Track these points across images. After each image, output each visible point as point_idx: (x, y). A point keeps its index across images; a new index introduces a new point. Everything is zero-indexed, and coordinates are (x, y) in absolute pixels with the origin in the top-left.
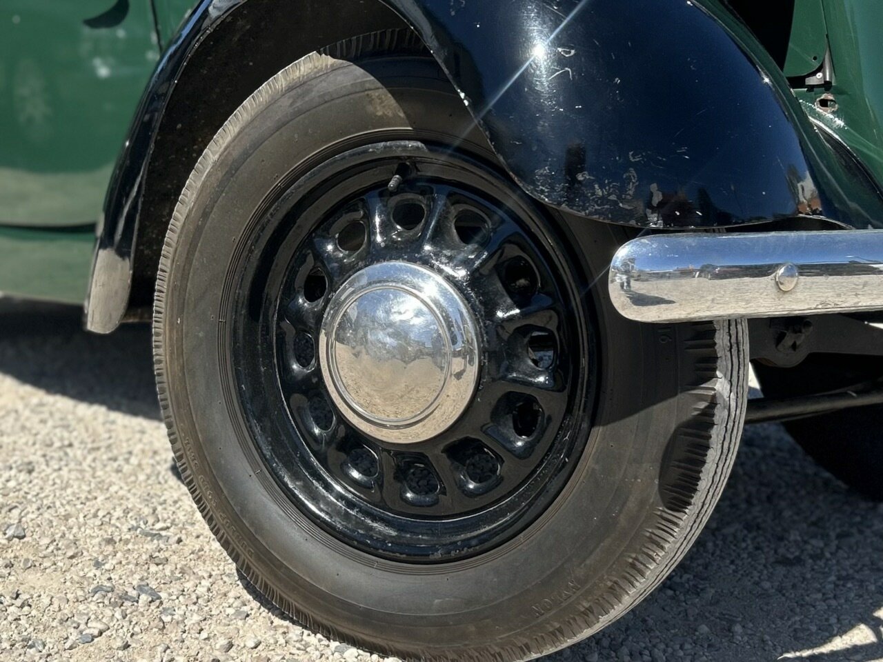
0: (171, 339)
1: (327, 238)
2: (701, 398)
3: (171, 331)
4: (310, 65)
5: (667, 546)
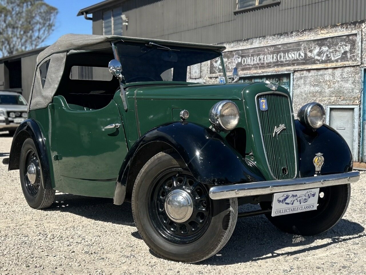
0: (136, 206)
1: (166, 185)
2: (228, 211)
3: (136, 204)
4: (161, 154)
5: (224, 236)
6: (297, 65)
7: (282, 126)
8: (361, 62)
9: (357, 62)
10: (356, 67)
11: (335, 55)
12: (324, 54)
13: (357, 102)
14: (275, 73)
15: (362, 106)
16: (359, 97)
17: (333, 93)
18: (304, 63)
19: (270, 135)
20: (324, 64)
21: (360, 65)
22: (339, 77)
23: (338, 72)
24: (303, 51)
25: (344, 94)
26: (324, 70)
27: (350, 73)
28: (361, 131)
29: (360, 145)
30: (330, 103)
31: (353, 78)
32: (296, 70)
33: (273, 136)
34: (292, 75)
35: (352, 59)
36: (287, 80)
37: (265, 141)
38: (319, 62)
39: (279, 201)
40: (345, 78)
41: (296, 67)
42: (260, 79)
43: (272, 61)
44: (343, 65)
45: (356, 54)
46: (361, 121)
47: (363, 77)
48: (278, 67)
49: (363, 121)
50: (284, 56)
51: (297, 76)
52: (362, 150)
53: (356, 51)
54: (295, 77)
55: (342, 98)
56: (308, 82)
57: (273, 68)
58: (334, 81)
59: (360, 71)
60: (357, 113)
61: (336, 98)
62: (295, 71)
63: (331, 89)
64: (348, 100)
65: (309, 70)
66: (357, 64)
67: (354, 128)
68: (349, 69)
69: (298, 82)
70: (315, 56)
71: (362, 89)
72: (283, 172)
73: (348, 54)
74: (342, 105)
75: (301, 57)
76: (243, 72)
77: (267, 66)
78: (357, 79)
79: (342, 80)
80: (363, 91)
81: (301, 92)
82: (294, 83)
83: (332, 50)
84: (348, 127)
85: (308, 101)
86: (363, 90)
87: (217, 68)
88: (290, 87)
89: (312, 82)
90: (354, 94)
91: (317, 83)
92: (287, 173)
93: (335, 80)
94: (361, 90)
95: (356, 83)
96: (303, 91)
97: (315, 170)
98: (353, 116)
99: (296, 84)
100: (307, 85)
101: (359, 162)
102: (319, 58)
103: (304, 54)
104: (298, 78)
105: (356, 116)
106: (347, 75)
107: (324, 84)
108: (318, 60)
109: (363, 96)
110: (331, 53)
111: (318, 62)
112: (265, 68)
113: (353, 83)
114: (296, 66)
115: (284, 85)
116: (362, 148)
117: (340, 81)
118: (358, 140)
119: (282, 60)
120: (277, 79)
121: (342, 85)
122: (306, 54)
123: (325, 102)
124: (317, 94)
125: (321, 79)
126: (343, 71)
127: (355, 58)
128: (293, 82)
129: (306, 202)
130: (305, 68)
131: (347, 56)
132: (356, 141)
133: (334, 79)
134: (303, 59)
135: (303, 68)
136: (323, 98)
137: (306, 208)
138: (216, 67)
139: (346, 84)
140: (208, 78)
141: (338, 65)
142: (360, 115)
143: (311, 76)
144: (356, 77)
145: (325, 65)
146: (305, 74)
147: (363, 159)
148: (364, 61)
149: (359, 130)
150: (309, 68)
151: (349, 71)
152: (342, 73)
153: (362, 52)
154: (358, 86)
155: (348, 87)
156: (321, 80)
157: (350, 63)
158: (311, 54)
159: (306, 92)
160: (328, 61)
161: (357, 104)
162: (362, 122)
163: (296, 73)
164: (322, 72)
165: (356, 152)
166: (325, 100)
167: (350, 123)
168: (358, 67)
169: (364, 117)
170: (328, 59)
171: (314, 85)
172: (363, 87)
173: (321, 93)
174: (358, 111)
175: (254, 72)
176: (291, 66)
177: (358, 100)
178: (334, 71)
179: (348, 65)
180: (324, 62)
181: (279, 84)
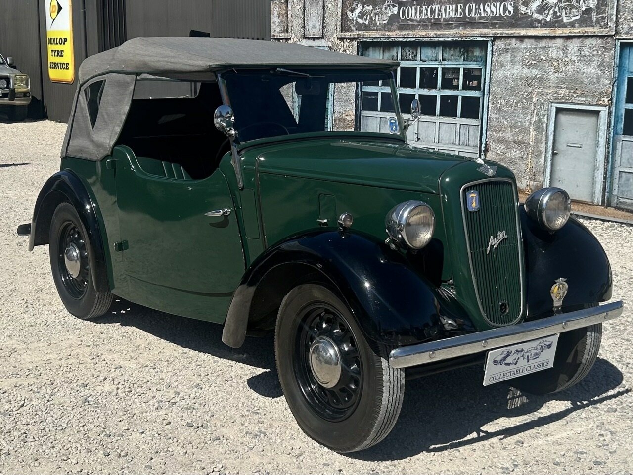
6: (499, 28)
7: (502, 235)
8: (616, 31)
9: (608, 29)
10: (606, 38)
11: (570, 13)
12: (549, 11)
13: (606, 100)
14: (460, 39)
15: (614, 108)
16: (609, 91)
17: (562, 81)
18: (514, 24)
19: (483, 251)
20: (548, 29)
21: (614, 35)
22: (575, 53)
23: (574, 45)
24: (512, 3)
25: (583, 85)
26: (548, 40)
27: (595, 49)
28: (611, 153)
29: (607, 176)
31: (601, 57)
32: (498, 35)
33: (488, 253)
34: (490, 44)
35: (599, 23)
36: (481, 53)
37: (474, 260)
38: (539, 25)
39: (496, 362)
40: (585, 56)
41: (499, 31)
42: (431, 48)
43: (453, 17)
44: (583, 33)
45: (607, 15)
46: (612, 135)
47: (618, 56)
48: (465, 29)
49: (614, 135)
50: (476, 9)
51: (500, 47)
52: (610, 185)
53: (607, 9)
54: (495, 48)
55: (578, 92)
56: (519, 58)
57: (456, 29)
58: (565, 61)
59: (614, 47)
60: (605, 120)
61: (567, 91)
62: (495, 38)
63: (560, 75)
64: (589, 96)
65: (521, 38)
66: (608, 34)
67: (598, 147)
68: (594, 41)
69: (502, 58)
70: (533, 13)
71: (616, 77)
72: (502, 309)
73: (593, 14)
74: (578, 104)
75: (507, 14)
76: (402, 33)
77: (445, 24)
78: (608, 60)
79: (580, 60)
80: (617, 82)
81: (506, 77)
82: (493, 59)
83: (565, 4)
84: (588, 143)
85: (518, 92)
86: (618, 79)
87: (354, 22)
88: (486, 65)
89: (527, 59)
90: (600, 86)
91: (536, 62)
92: (508, 311)
93: (567, 60)
94: (614, 80)
95: (604, 66)
96: (509, 75)
97: (553, 304)
98: (597, 125)
99: (497, 61)
100: (518, 64)
101: (604, 206)
102: (540, 17)
103: (513, 7)
104: (500, 51)
105: (603, 127)
106: (589, 52)
107: (547, 65)
108: (539, 21)
109: (617, 91)
110: (562, 9)
111: (538, 24)
112: (442, 28)
113: (599, 66)
114: (497, 29)
115: (474, 61)
116: (610, 182)
117: (576, 61)
118: (603, 168)
119: (473, 16)
120: (462, 50)
121: (580, 68)
122: (516, 9)
123: (549, 98)
124: (535, 82)
126: (583, 44)
127: (606, 21)
128: (492, 58)
129: (538, 357)
130: (515, 33)
131: (591, 18)
132: (600, 169)
133: (567, 57)
134: (510, 17)
135: (511, 34)
136: (544, 90)
137: (536, 367)
138: (353, 20)
139: (587, 68)
140: (336, 39)
141: (575, 33)
142: (609, 123)
143: (525, 48)
144: (605, 55)
145: (551, 31)
146: (514, 44)
147: (612, 201)
148: (621, 29)
149: (607, 150)
150: (522, 35)
151: (594, 45)
152: (580, 46)
153: (618, 12)
154: (609, 72)
155: (590, 73)
156: (542, 57)
157: (596, 30)
158: (527, 10)
159: (514, 76)
160: (556, 25)
161: (604, 104)
162: (613, 137)
163: (497, 41)
164: (544, 43)
165: (600, 188)
166: (548, 94)
167: (591, 138)
168: (610, 38)
169: (616, 128)
170: (556, 20)
171: (529, 65)
172: (617, 75)
173: (541, 80)
174: (607, 117)
175: (421, 34)
176: (488, 28)
177: (607, 98)
178: (566, 42)
179: (591, 33)
180: (549, 25)
181: (467, 59)
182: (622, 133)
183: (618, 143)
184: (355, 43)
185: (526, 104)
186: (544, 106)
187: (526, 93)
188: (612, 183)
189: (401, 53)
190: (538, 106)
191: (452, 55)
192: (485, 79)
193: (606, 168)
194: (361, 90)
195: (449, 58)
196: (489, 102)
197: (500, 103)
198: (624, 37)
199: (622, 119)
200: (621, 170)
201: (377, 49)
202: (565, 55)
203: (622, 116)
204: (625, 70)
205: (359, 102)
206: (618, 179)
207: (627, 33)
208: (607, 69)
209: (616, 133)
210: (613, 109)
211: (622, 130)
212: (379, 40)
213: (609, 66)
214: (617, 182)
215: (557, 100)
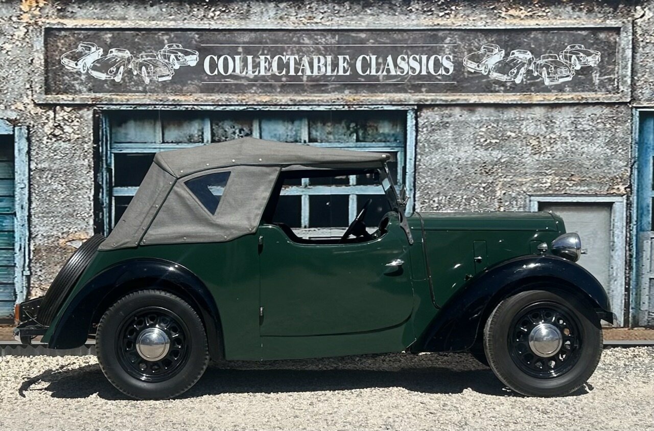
6: (427, 92)
8: (631, 97)
9: (619, 95)
10: (617, 106)
11: (556, 73)
12: (519, 69)
13: (622, 188)
14: (346, 108)
15: (635, 197)
16: (625, 176)
17: (546, 166)
18: (455, 86)
20: (518, 94)
21: (630, 103)
22: (566, 127)
23: (563, 117)
24: (451, 57)
25: (583, 170)
26: (519, 109)
27: (599, 121)
28: (634, 256)
29: (631, 287)
30: (541, 190)
31: (610, 132)
32: (428, 103)
34: (410, 117)
35: (604, 87)
36: (393, 128)
38: (502, 88)
40: (584, 131)
41: (429, 97)
42: (284, 121)
43: (329, 73)
44: (578, 99)
45: (616, 76)
46: (634, 232)
47: (637, 130)
48: (357, 93)
49: (637, 232)
50: (378, 64)
51: (431, 120)
52: (636, 298)
53: (616, 69)
54: (421, 121)
55: (576, 179)
56: (467, 135)
57: (336, 93)
58: (551, 138)
59: (630, 117)
60: (623, 213)
61: (557, 178)
62: (420, 107)
63: (543, 157)
64: (594, 183)
65: (471, 107)
66: (621, 101)
67: (613, 250)
68: (598, 111)
69: (436, 136)
70: (489, 72)
71: (635, 157)
73: (594, 75)
74: (576, 195)
75: (442, 71)
76: (210, 98)
77: (312, 86)
78: (621, 135)
79: (575, 136)
80: (637, 163)
81: (447, 163)
82: (419, 138)
83: (546, 60)
84: (596, 246)
85: (469, 184)
86: (638, 160)
87: (83, 77)
88: (405, 147)
89: (482, 136)
90: (610, 169)
91: (498, 141)
93: (553, 136)
94: (633, 161)
95: (616, 143)
96: (451, 159)
98: (610, 222)
99: (428, 141)
100: (466, 144)
101: (628, 327)
102: (504, 78)
103: (453, 62)
104: (432, 126)
105: (620, 223)
106: (590, 125)
107: (519, 144)
108: (503, 84)
109: (638, 176)
110: (542, 67)
111: (499, 87)
112: (305, 91)
113: (607, 144)
114: (424, 93)
115: (380, 141)
116: (636, 294)
117: (569, 138)
118: (624, 277)
119: (373, 73)
120: (353, 125)
121: (576, 146)
122: (459, 66)
123: (525, 189)
124: (498, 169)
125: (511, 132)
127: (616, 84)
128: (417, 136)
130: (458, 99)
131: (591, 80)
132: (619, 279)
134: (449, 76)
135: (452, 101)
136: (515, 178)
138: (79, 73)
139: (587, 147)
140: (31, 107)
141: (565, 99)
142: (629, 217)
143: (478, 121)
144: (616, 129)
145: (524, 98)
146: (457, 116)
147: (640, 319)
148: (640, 94)
149: (628, 252)
150: (471, 102)
151: (598, 116)
152: (575, 118)
153: (634, 72)
154: (624, 150)
155: (595, 153)
156: (509, 133)
157: (601, 96)
158: (478, 66)
159: (460, 162)
160: (532, 88)
161: (619, 193)
162: (637, 236)
163: (425, 111)
164: (513, 114)
165: (620, 304)
166: (523, 184)
167: (601, 238)
168: (623, 106)
169: (641, 223)
170: (532, 81)
171: (487, 145)
172: (637, 154)
173: (508, 165)
174: (625, 209)
175: (258, 99)
176: (406, 92)
177: (623, 185)
178: (551, 112)
179: (593, 100)
180: (520, 88)
181: (364, 138)
182: (650, 228)
183: (645, 242)
184: (88, 114)
185: (484, 200)
186: (517, 201)
187: (484, 185)
188: (638, 295)
189: (212, 130)
190: (506, 201)
191: (330, 133)
192: (404, 168)
193: (628, 277)
194: (110, 195)
195: (324, 137)
196: (415, 201)
197: (437, 201)
198: (645, 104)
199: (649, 211)
200: (652, 277)
201: (146, 123)
202: (550, 129)
203: (648, 206)
204: (649, 148)
205: (106, 215)
206: (648, 289)
207: (649, 100)
208: (620, 147)
209: (640, 229)
210: (633, 199)
211: (650, 225)
212: (151, 108)
213: (624, 143)
214: (647, 293)
215: (539, 192)
